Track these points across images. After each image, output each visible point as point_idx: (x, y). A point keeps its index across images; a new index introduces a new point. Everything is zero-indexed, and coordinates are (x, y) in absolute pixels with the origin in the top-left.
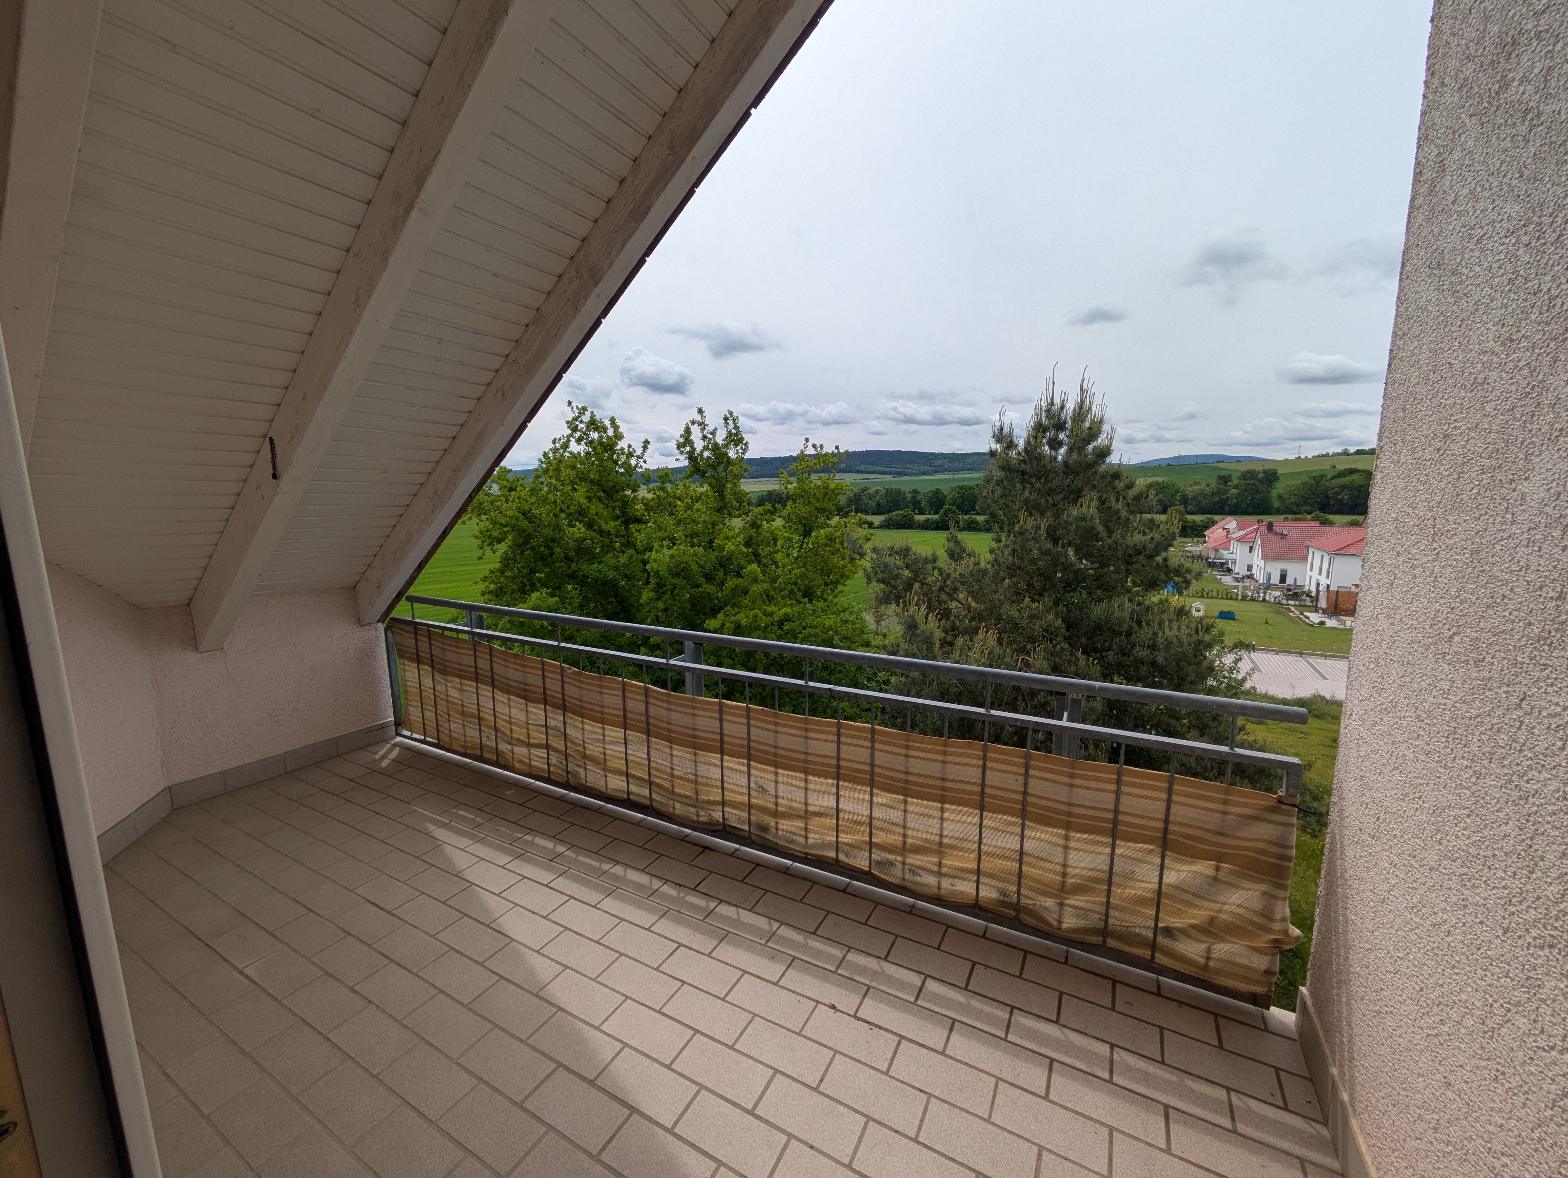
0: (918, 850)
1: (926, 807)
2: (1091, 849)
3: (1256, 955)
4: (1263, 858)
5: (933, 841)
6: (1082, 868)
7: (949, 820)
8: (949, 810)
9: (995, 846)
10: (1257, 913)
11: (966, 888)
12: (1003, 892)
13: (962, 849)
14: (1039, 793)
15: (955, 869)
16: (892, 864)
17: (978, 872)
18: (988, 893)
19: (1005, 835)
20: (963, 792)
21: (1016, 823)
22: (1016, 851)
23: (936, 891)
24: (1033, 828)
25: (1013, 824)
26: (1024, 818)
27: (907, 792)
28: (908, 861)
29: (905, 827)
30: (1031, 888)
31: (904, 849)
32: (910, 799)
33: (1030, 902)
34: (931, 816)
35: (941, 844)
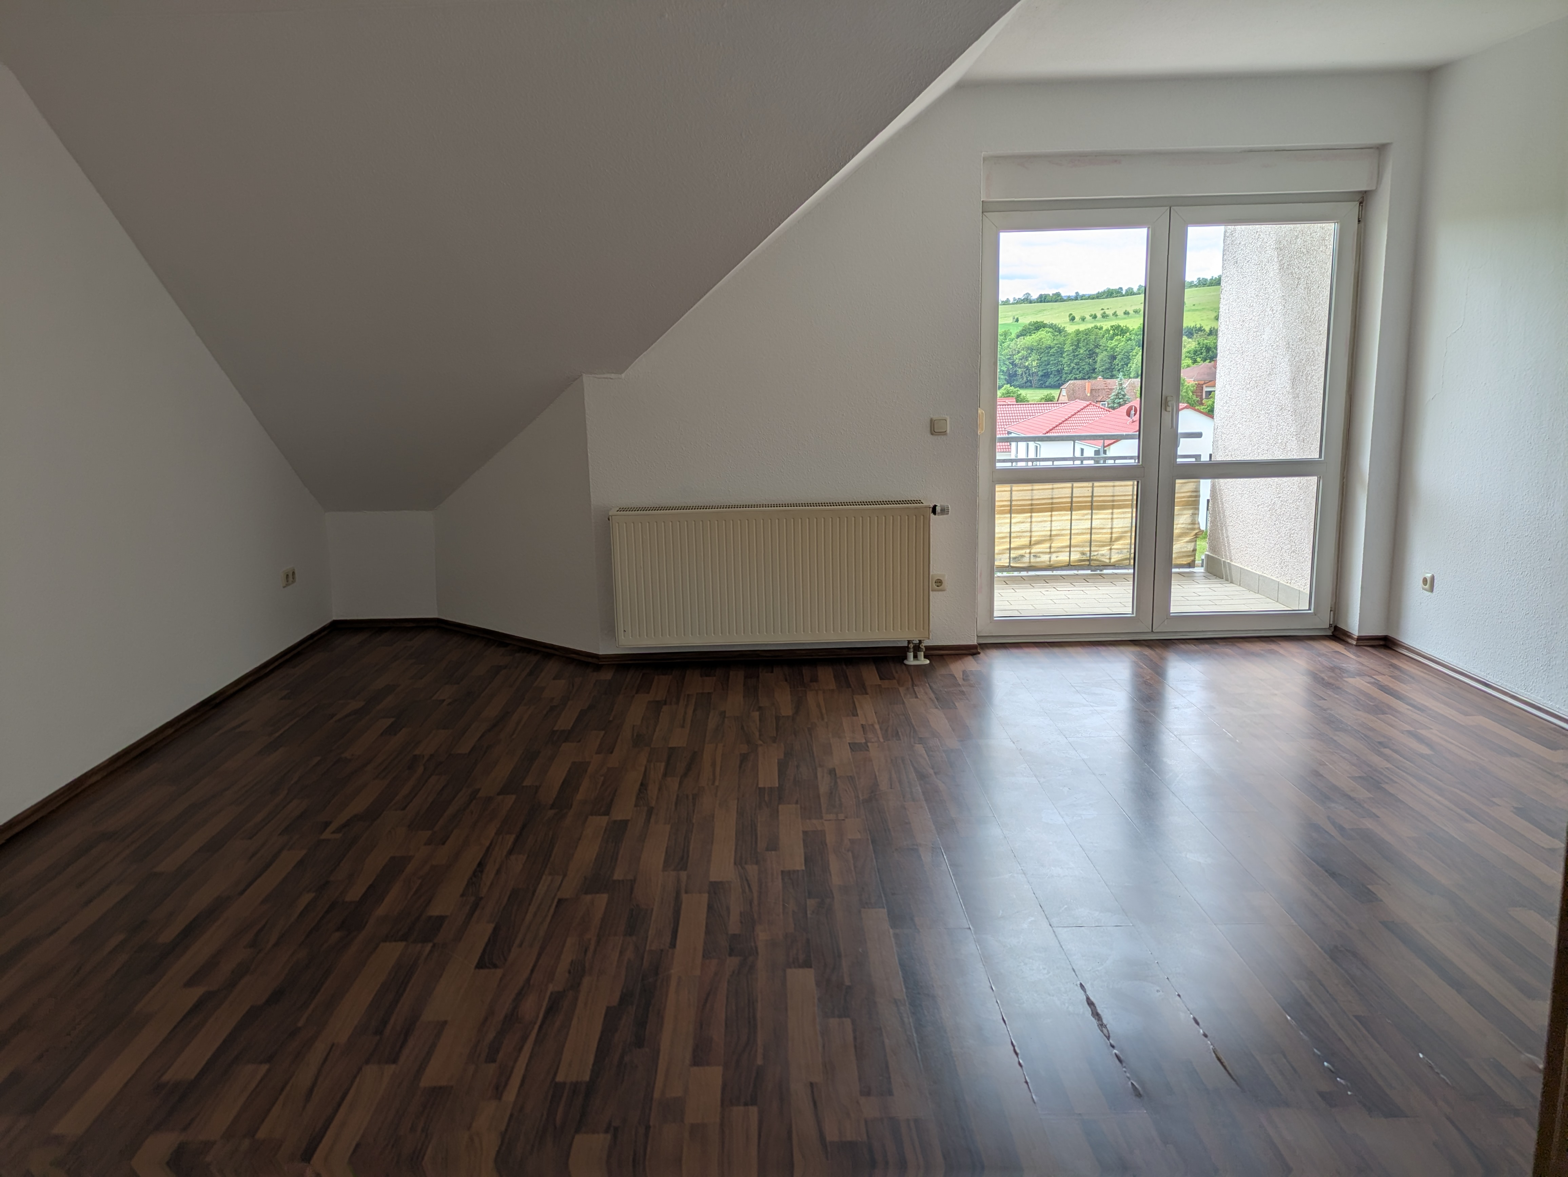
0: (1038, 543)
1: (1043, 516)
2: (1123, 517)
3: (1189, 544)
4: (1190, 499)
5: (1046, 535)
6: (1119, 528)
7: (1055, 521)
8: (1055, 515)
9: (1078, 529)
10: (1190, 524)
11: (1063, 557)
12: (1083, 553)
13: (1062, 535)
14: (1099, 494)
15: (1059, 548)
16: (1022, 556)
17: (1070, 546)
18: (1075, 556)
19: (1083, 521)
20: (1062, 503)
21: (1088, 513)
22: (1088, 529)
23: (1049, 563)
24: (1096, 514)
25: (1087, 514)
26: (1092, 510)
27: (1032, 511)
28: (1033, 551)
29: (1031, 531)
30: (1096, 546)
31: (1030, 545)
32: (1033, 514)
33: (1096, 553)
34: (1045, 521)
35: (1051, 535)
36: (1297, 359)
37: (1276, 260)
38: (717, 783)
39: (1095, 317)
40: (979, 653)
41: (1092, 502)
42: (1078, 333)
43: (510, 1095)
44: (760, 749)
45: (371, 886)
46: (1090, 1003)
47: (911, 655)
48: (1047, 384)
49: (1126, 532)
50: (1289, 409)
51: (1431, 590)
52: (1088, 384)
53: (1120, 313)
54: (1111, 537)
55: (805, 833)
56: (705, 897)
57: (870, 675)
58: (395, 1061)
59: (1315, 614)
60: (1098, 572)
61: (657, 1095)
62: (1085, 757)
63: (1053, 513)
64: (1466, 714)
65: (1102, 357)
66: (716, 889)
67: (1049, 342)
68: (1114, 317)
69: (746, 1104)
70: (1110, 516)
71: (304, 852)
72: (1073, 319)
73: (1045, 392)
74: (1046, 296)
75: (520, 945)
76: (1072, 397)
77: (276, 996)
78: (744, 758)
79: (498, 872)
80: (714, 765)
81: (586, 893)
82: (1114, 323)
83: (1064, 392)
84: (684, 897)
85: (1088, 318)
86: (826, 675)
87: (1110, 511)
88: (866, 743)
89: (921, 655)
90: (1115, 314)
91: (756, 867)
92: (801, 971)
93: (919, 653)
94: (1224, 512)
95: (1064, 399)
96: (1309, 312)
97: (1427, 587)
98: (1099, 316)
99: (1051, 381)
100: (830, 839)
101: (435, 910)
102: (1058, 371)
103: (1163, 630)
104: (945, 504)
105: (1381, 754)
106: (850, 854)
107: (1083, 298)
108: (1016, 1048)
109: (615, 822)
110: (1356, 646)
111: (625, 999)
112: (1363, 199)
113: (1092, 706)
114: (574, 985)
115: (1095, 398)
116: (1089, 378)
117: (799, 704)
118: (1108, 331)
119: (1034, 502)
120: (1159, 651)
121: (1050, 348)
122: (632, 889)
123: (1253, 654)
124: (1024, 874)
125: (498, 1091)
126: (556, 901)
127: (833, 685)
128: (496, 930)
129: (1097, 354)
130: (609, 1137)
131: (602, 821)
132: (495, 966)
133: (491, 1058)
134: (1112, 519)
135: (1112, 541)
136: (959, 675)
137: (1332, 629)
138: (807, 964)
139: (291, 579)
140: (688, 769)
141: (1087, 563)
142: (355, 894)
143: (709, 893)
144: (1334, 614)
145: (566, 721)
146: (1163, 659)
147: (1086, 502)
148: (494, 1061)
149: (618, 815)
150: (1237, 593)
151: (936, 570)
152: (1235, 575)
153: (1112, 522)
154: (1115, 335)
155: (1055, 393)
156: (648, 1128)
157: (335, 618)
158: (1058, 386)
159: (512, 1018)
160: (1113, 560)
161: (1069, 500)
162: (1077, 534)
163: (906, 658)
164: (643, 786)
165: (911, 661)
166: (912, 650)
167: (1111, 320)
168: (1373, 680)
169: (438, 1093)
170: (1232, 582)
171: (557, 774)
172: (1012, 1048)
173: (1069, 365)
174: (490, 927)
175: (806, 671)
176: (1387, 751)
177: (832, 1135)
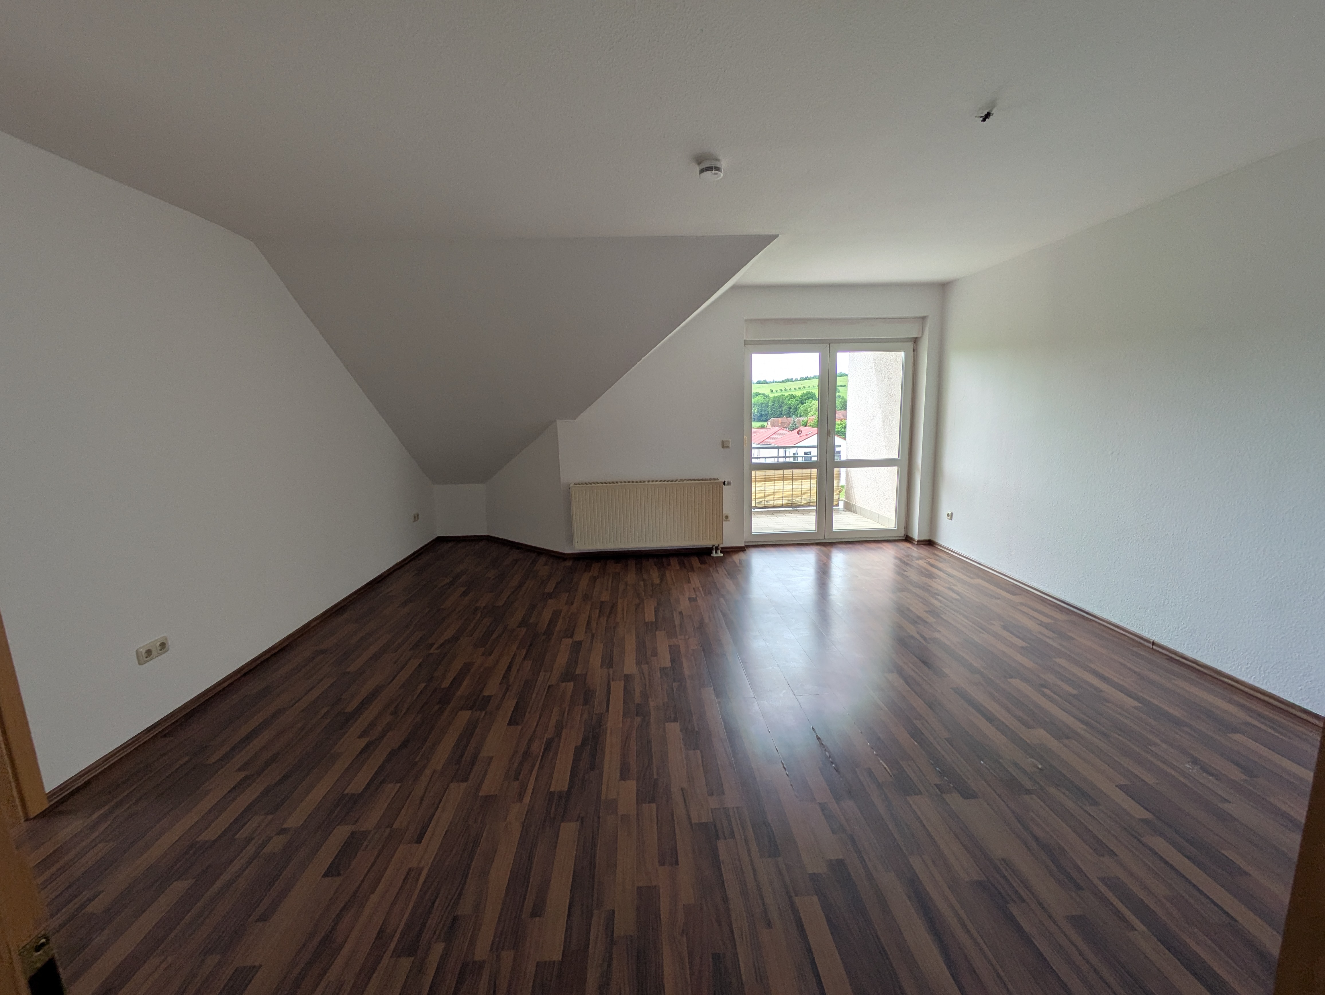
0: (768, 495)
4: (839, 476)
7: (776, 486)
9: (786, 489)
11: (780, 502)
12: (789, 500)
13: (779, 492)
15: (778, 498)
16: (761, 502)
17: (783, 497)
18: (785, 502)
19: (789, 485)
20: (779, 477)
22: (792, 489)
23: (773, 505)
24: (795, 482)
25: (790, 482)
26: (792, 480)
27: (765, 481)
28: (766, 499)
29: (765, 490)
30: (795, 497)
31: (765, 497)
32: (766, 482)
33: (794, 500)
34: (772, 486)
35: (774, 492)
36: (885, 412)
37: (874, 368)
38: (625, 620)
39: (782, 390)
40: (746, 550)
41: (792, 477)
42: (774, 397)
43: (527, 799)
44: (645, 601)
45: (454, 679)
46: (818, 738)
47: (714, 552)
48: (761, 420)
49: (808, 490)
50: (881, 435)
51: (951, 519)
52: (779, 420)
53: (793, 389)
54: (801, 493)
55: (670, 646)
56: (622, 683)
57: (695, 561)
58: (466, 781)
59: (898, 529)
60: (796, 509)
61: (603, 797)
62: (801, 603)
63: (775, 482)
64: (972, 578)
65: (785, 408)
66: (628, 678)
67: (762, 401)
68: (790, 391)
69: (649, 803)
70: (801, 483)
71: (421, 660)
72: (772, 391)
73: (761, 423)
74: (760, 381)
75: (530, 713)
76: (773, 426)
77: (404, 744)
78: (637, 606)
79: (518, 670)
80: (623, 609)
81: (563, 682)
82: (790, 393)
83: (769, 423)
84: (612, 683)
85: (779, 391)
86: (674, 561)
87: (801, 481)
88: (696, 598)
89: (719, 551)
90: (790, 389)
91: (646, 666)
92: (672, 724)
93: (718, 551)
94: (852, 481)
95: (769, 426)
96: (890, 391)
97: (949, 517)
98: (783, 390)
99: (764, 418)
100: (683, 650)
101: (486, 693)
102: (766, 414)
103: (829, 538)
104: (729, 480)
105: (936, 599)
106: (692, 657)
107: (776, 382)
108: (784, 765)
109: (576, 642)
110: (917, 544)
111: (585, 741)
112: (915, 341)
113: (801, 577)
114: (558, 734)
115: (783, 426)
116: (780, 417)
117: (662, 578)
118: (787, 396)
119: (766, 477)
120: (828, 548)
121: (762, 404)
122: (585, 679)
123: (872, 549)
124: (779, 666)
125: (521, 796)
126: (548, 685)
127: (678, 567)
128: (517, 703)
129: (783, 407)
130: (579, 823)
131: (569, 641)
132: (518, 724)
133: (516, 779)
134: (802, 484)
135: (802, 495)
136: (737, 562)
137: (905, 537)
138: (675, 720)
139: (416, 518)
140: (611, 612)
141: (791, 505)
142: (446, 684)
143: (624, 681)
144: (906, 529)
145: (550, 588)
146: (830, 552)
147: (790, 477)
148: (518, 780)
149: (577, 638)
150: (859, 519)
151: (726, 511)
152: (858, 510)
153: (802, 486)
154: (790, 398)
155: (765, 424)
156: (599, 818)
157: (438, 535)
158: (766, 421)
159: (527, 754)
160: (802, 503)
161: (782, 476)
162: (786, 491)
163: (712, 553)
164: (589, 622)
165: (714, 554)
166: (714, 549)
167: (788, 392)
168: (927, 562)
169: (489, 799)
170: (856, 513)
171: (547, 616)
172: (782, 766)
173: (771, 412)
174: (515, 701)
175: (664, 560)
176: (939, 597)
177: (695, 820)
